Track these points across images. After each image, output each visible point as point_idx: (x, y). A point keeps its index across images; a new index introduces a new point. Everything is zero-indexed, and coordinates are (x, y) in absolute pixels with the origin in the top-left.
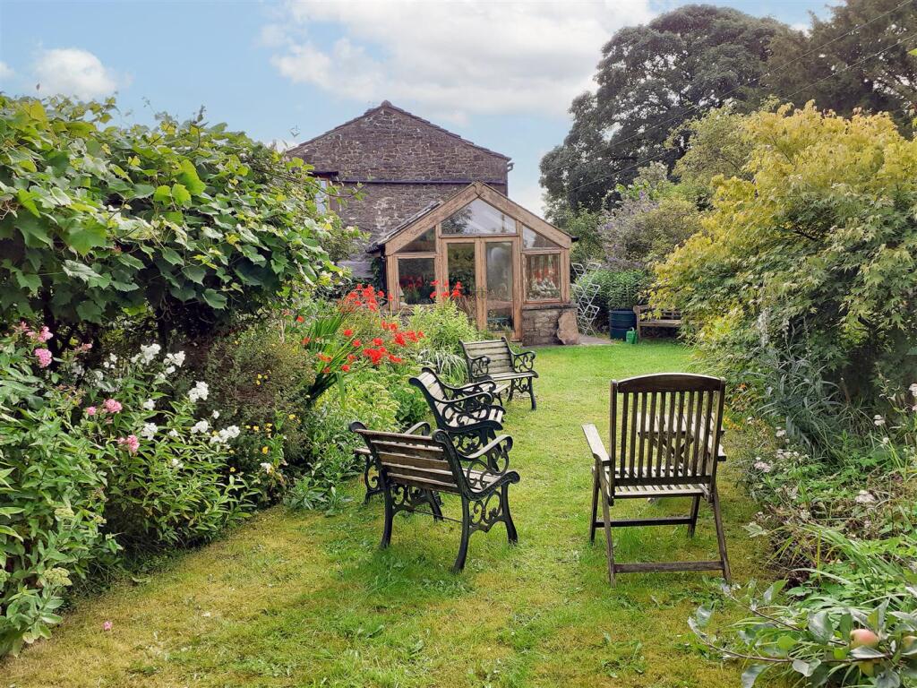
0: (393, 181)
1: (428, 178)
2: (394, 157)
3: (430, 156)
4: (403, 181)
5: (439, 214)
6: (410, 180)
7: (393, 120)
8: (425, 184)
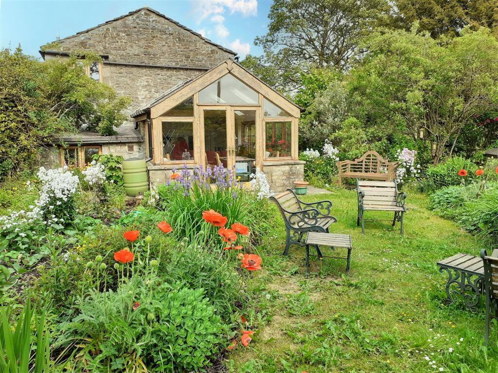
0: (151, 65)
1: (177, 64)
2: (152, 47)
3: (179, 48)
4: (158, 65)
5: (196, 85)
6: (164, 65)
7: (151, 20)
8: (175, 68)
